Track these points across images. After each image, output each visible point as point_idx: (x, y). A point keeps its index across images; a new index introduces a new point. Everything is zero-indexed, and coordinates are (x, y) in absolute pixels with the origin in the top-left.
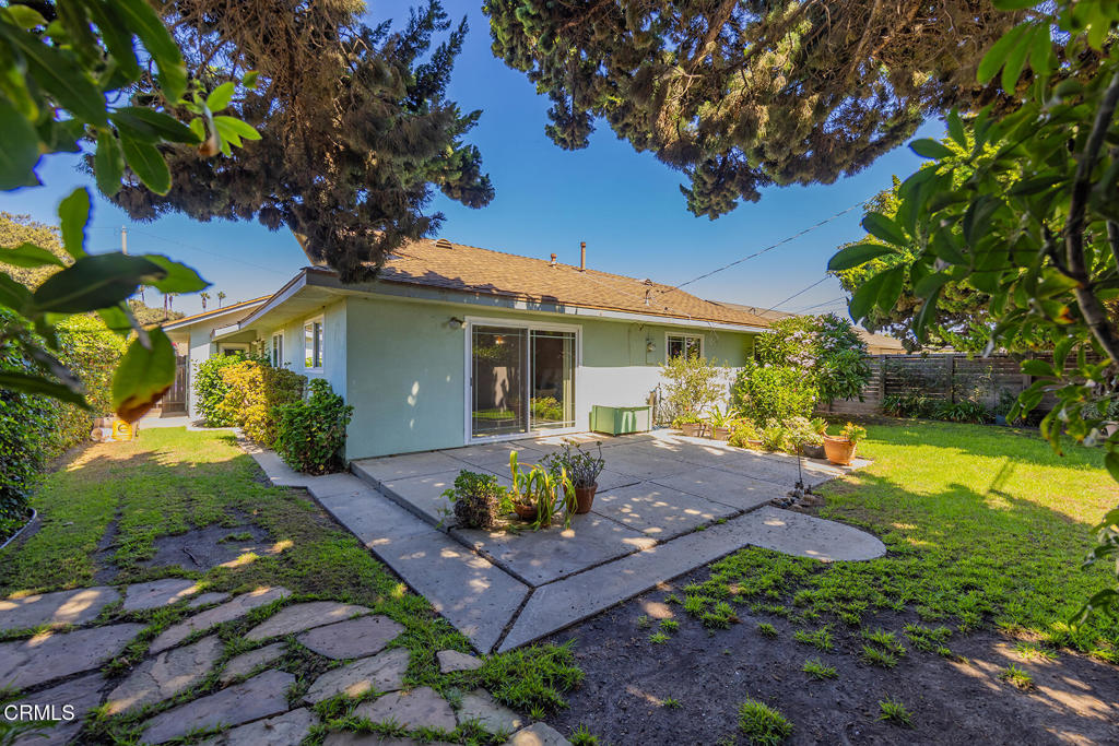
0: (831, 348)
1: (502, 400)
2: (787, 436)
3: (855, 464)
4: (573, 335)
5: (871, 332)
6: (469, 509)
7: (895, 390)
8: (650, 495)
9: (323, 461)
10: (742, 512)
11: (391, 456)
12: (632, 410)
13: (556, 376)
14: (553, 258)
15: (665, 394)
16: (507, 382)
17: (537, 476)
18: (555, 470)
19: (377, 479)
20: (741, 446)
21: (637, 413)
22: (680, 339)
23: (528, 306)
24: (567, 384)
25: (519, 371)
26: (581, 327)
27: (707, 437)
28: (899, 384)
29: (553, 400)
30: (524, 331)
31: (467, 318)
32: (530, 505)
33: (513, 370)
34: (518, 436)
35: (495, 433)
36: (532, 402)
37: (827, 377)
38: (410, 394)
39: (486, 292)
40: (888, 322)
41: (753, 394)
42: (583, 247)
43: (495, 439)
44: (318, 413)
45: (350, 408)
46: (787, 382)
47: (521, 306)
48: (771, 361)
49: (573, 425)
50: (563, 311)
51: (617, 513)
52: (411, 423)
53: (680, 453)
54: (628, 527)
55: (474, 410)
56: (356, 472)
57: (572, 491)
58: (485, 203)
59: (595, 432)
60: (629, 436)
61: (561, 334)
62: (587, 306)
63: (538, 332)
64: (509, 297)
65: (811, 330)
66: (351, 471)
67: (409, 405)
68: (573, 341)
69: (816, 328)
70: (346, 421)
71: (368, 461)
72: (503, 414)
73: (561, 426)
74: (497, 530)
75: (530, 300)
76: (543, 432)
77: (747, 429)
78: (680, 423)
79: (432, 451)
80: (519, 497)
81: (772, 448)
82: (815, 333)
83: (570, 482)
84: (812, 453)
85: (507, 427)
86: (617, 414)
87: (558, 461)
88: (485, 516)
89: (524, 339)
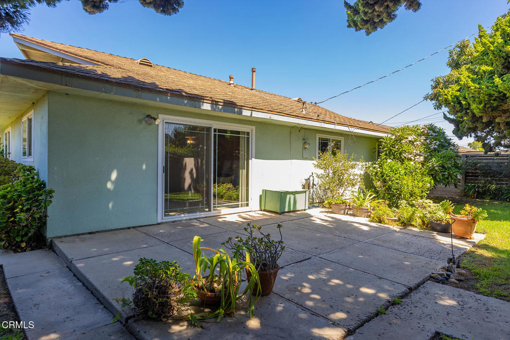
0: (435, 148)
1: (190, 186)
2: (418, 214)
3: (477, 238)
4: (248, 134)
5: (460, 138)
6: (148, 300)
7: (472, 179)
8: (323, 272)
9: (25, 239)
10: (411, 290)
11: (90, 233)
12: (294, 193)
13: (234, 166)
14: (231, 78)
15: (317, 181)
16: (194, 171)
17: (221, 261)
18: (238, 255)
19: (70, 257)
20: (380, 222)
21: (297, 196)
22: (327, 140)
23: (212, 107)
24: (243, 173)
25: (204, 162)
26: (254, 128)
27: (350, 215)
28: (475, 176)
29: (230, 186)
30: (209, 129)
31: (160, 116)
32: (212, 290)
33: (199, 161)
34: (203, 215)
35: (184, 212)
36: (214, 187)
37: (433, 169)
38: (110, 180)
39: (177, 94)
40: (474, 130)
41: (385, 181)
42: (253, 71)
43: (184, 217)
44: (20, 196)
45: (51, 192)
46: (410, 173)
47: (207, 107)
48: (392, 157)
49: (247, 205)
50: (241, 113)
51: (297, 293)
52: (110, 205)
53: (336, 229)
54: (312, 312)
55: (166, 192)
56: (55, 249)
57: (256, 276)
58: (175, 10)
59: (265, 210)
60: (291, 214)
61: (238, 133)
62: (260, 110)
63: (220, 131)
64: (197, 99)
65: (419, 135)
66: (51, 247)
67: (109, 189)
68: (248, 138)
69: (422, 134)
70: (47, 203)
71: (68, 239)
72: (191, 195)
73: (237, 206)
74: (178, 320)
75: (214, 103)
76: (224, 211)
77: (383, 209)
78: (330, 204)
79: (129, 228)
80: (202, 282)
81: (406, 224)
82: (423, 138)
83: (253, 267)
84: (438, 228)
85: (194, 206)
86: (282, 196)
87: (241, 244)
88: (166, 307)
89: (208, 136)
